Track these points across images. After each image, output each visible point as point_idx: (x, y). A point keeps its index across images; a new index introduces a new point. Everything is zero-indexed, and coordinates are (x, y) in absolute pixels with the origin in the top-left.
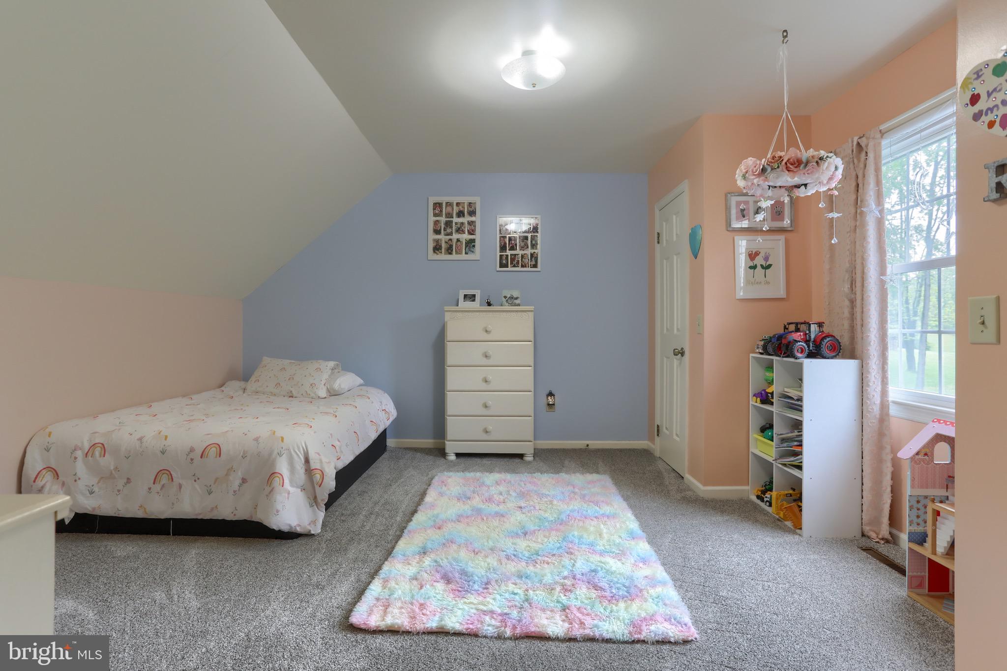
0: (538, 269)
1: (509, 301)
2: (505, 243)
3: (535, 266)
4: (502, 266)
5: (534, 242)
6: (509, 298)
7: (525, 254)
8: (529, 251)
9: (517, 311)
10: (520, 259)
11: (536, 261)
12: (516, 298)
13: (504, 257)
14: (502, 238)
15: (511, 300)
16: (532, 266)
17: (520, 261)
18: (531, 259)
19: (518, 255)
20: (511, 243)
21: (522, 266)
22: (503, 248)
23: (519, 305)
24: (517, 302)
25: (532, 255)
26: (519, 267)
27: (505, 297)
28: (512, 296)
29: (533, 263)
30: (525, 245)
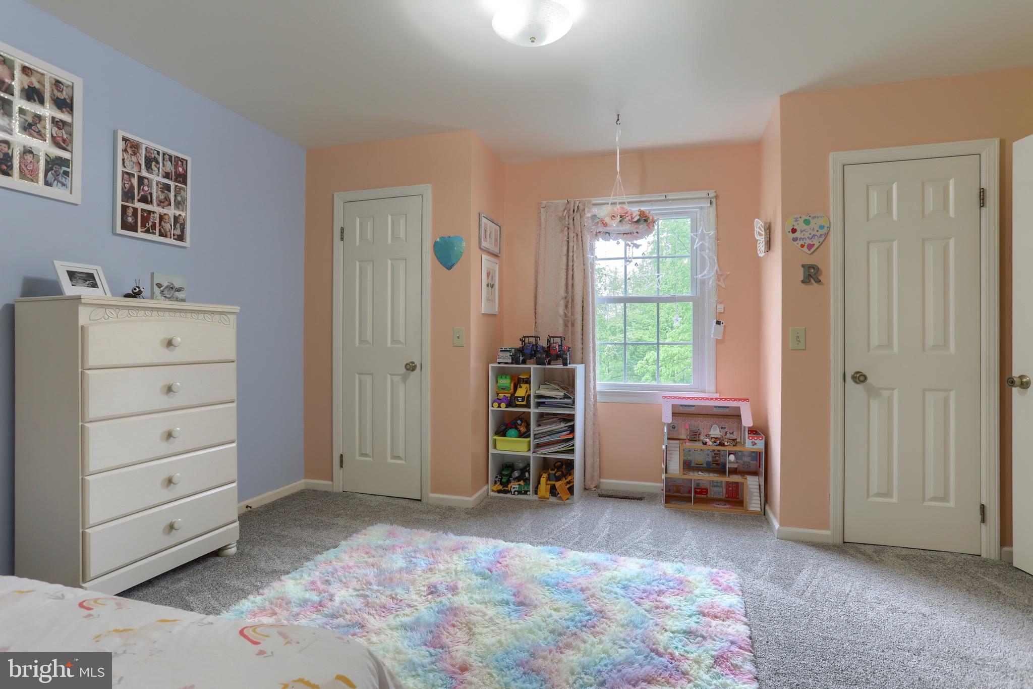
0: (187, 244)
1: (166, 292)
2: (132, 187)
3: (181, 238)
4: (125, 226)
5: (179, 198)
6: (167, 287)
7: (165, 214)
8: (171, 211)
9: (213, 312)
10: (157, 222)
11: (183, 230)
12: (179, 290)
13: (130, 211)
14: (126, 176)
15: (171, 291)
16: (176, 237)
17: (157, 225)
18: (175, 225)
19: (154, 212)
20: (143, 190)
21: (161, 235)
22: (128, 195)
23: (183, 300)
24: (180, 295)
25: (176, 218)
26: (154, 233)
27: (159, 286)
28: (172, 284)
29: (178, 232)
30: (166, 198)
